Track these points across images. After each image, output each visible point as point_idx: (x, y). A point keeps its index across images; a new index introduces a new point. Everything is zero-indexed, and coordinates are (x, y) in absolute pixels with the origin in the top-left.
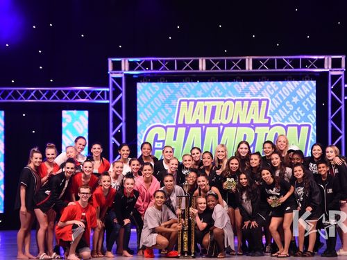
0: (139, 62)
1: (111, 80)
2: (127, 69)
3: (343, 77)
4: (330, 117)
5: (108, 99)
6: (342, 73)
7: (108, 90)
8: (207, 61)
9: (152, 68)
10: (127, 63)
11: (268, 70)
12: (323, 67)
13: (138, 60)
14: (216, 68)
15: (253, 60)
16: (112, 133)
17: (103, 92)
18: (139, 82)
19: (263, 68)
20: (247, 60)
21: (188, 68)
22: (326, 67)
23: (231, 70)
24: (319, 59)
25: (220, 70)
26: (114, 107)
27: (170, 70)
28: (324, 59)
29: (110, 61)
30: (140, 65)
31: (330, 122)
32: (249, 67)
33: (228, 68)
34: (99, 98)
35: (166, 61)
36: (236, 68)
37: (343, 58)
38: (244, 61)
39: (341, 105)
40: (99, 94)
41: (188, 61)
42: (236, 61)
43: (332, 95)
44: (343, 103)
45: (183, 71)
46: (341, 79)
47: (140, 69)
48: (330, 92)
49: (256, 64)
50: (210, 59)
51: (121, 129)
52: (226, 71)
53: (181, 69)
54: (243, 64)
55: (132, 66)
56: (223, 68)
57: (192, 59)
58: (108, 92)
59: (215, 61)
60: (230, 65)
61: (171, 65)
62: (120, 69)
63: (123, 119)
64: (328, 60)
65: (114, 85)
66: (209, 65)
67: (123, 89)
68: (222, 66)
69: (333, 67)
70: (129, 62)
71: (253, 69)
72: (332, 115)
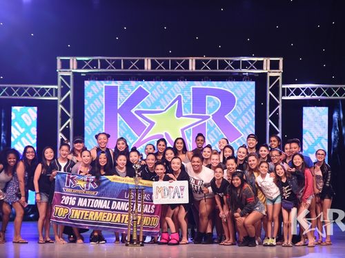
0: (87, 61)
1: (60, 78)
2: (75, 67)
3: (280, 79)
4: (269, 116)
5: (56, 96)
6: (280, 74)
7: (56, 87)
8: (152, 61)
9: (99, 67)
10: (75, 62)
11: (210, 70)
12: (262, 68)
13: (86, 59)
14: (160, 68)
15: (196, 61)
16: (60, 129)
17: (52, 89)
18: (87, 80)
19: (206, 68)
20: (190, 61)
21: (134, 68)
22: (265, 68)
23: (175, 70)
24: (258, 61)
25: (165, 70)
26: (62, 104)
27: (116, 68)
28: (263, 61)
29: (59, 59)
30: (87, 64)
31: (269, 121)
32: (192, 67)
33: (173, 68)
34: (47, 95)
35: (113, 60)
36: (180, 68)
37: (281, 60)
38: (187, 62)
39: (278, 104)
40: (47, 91)
41: (134, 61)
42: (180, 61)
43: (270, 95)
44: (280, 102)
45: (129, 70)
46: (279, 81)
47: (87, 68)
48: (269, 93)
49: (199, 65)
50: (155, 59)
51: (68, 125)
52: (170, 70)
53: (127, 68)
54: (186, 65)
55: (80, 65)
56: (167, 68)
57: (138, 58)
58: (56, 90)
59: (160, 61)
60: (174, 65)
61: (117, 65)
62: (69, 68)
63: (71, 115)
64: (267, 61)
65: (62, 83)
66: (154, 65)
67: (71, 87)
68: (166, 66)
69: (271, 69)
70: (77, 61)
71: (196, 69)
72: (270, 113)
